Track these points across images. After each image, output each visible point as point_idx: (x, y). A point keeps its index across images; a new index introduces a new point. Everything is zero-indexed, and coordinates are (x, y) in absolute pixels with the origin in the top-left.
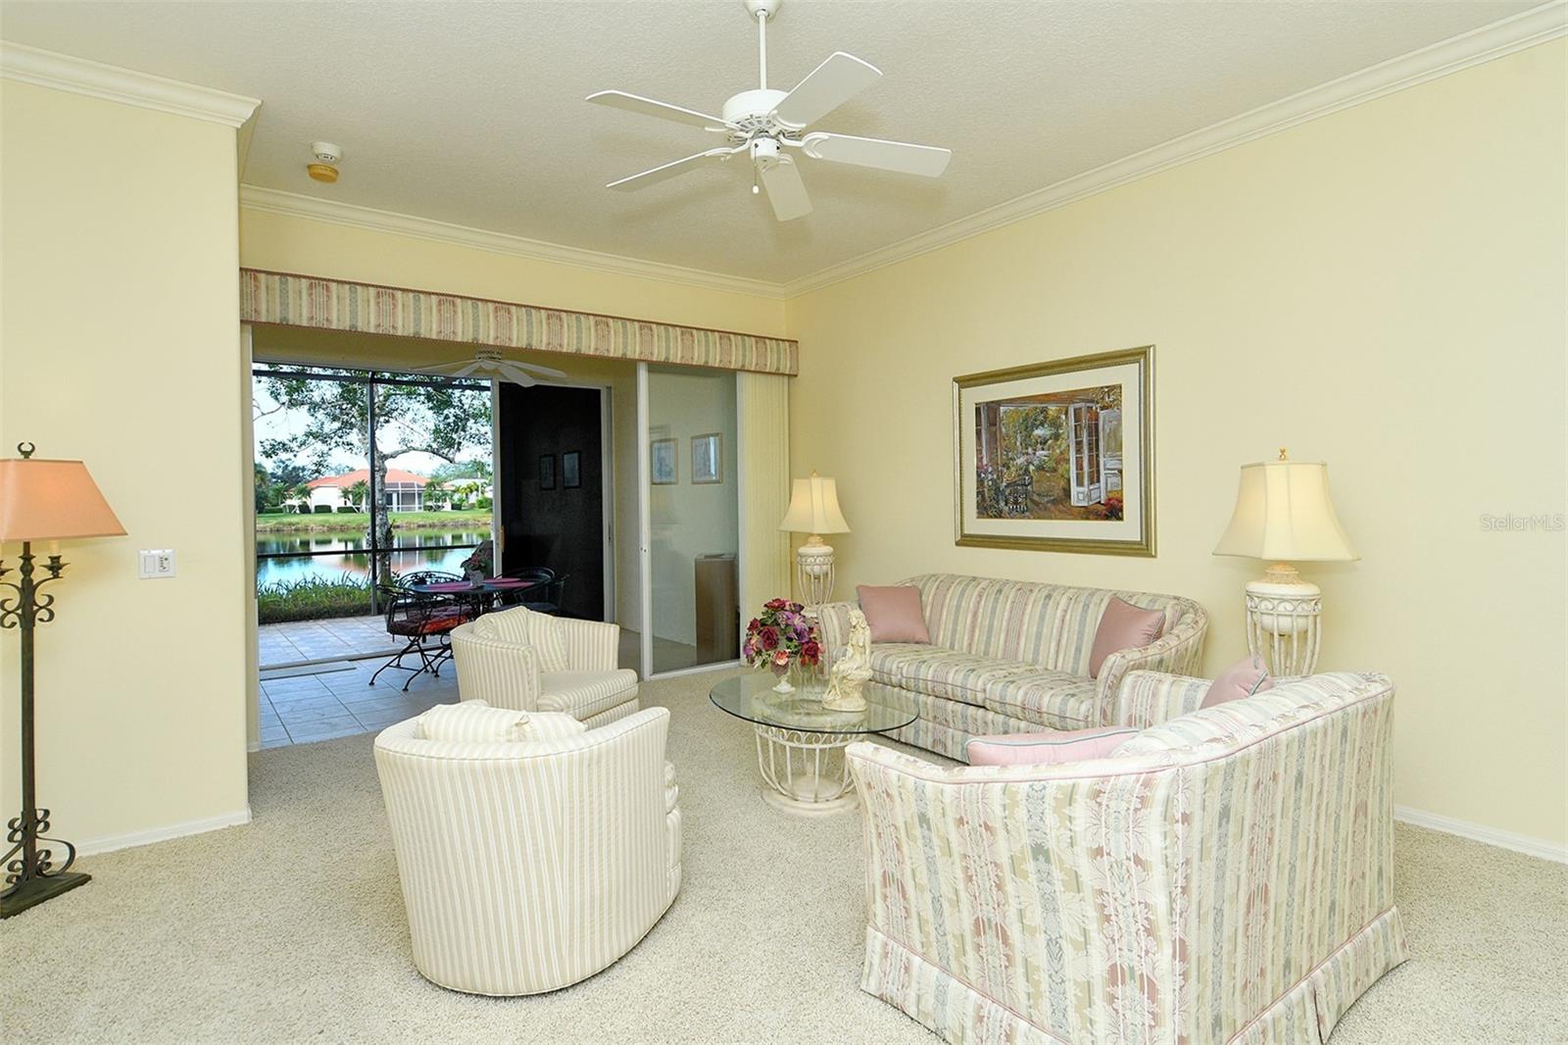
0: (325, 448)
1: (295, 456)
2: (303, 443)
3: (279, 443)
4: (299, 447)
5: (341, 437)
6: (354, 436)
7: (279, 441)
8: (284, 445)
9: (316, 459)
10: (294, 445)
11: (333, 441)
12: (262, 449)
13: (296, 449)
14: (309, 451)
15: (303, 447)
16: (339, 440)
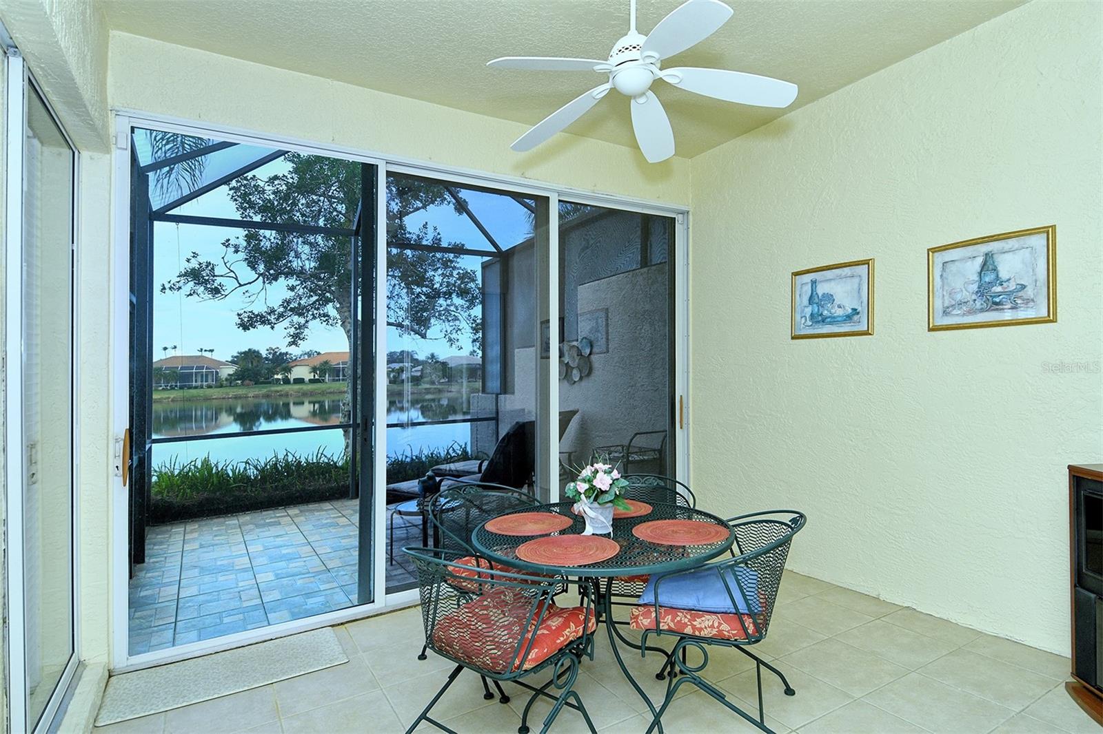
0: (302, 320)
1: (272, 328)
2: (281, 316)
3: (257, 315)
4: (277, 319)
5: (318, 309)
6: (330, 309)
7: (256, 313)
8: (262, 316)
9: (292, 331)
10: (272, 318)
11: (310, 313)
12: (239, 321)
13: (274, 321)
14: (286, 323)
15: (281, 319)
16: (315, 312)
